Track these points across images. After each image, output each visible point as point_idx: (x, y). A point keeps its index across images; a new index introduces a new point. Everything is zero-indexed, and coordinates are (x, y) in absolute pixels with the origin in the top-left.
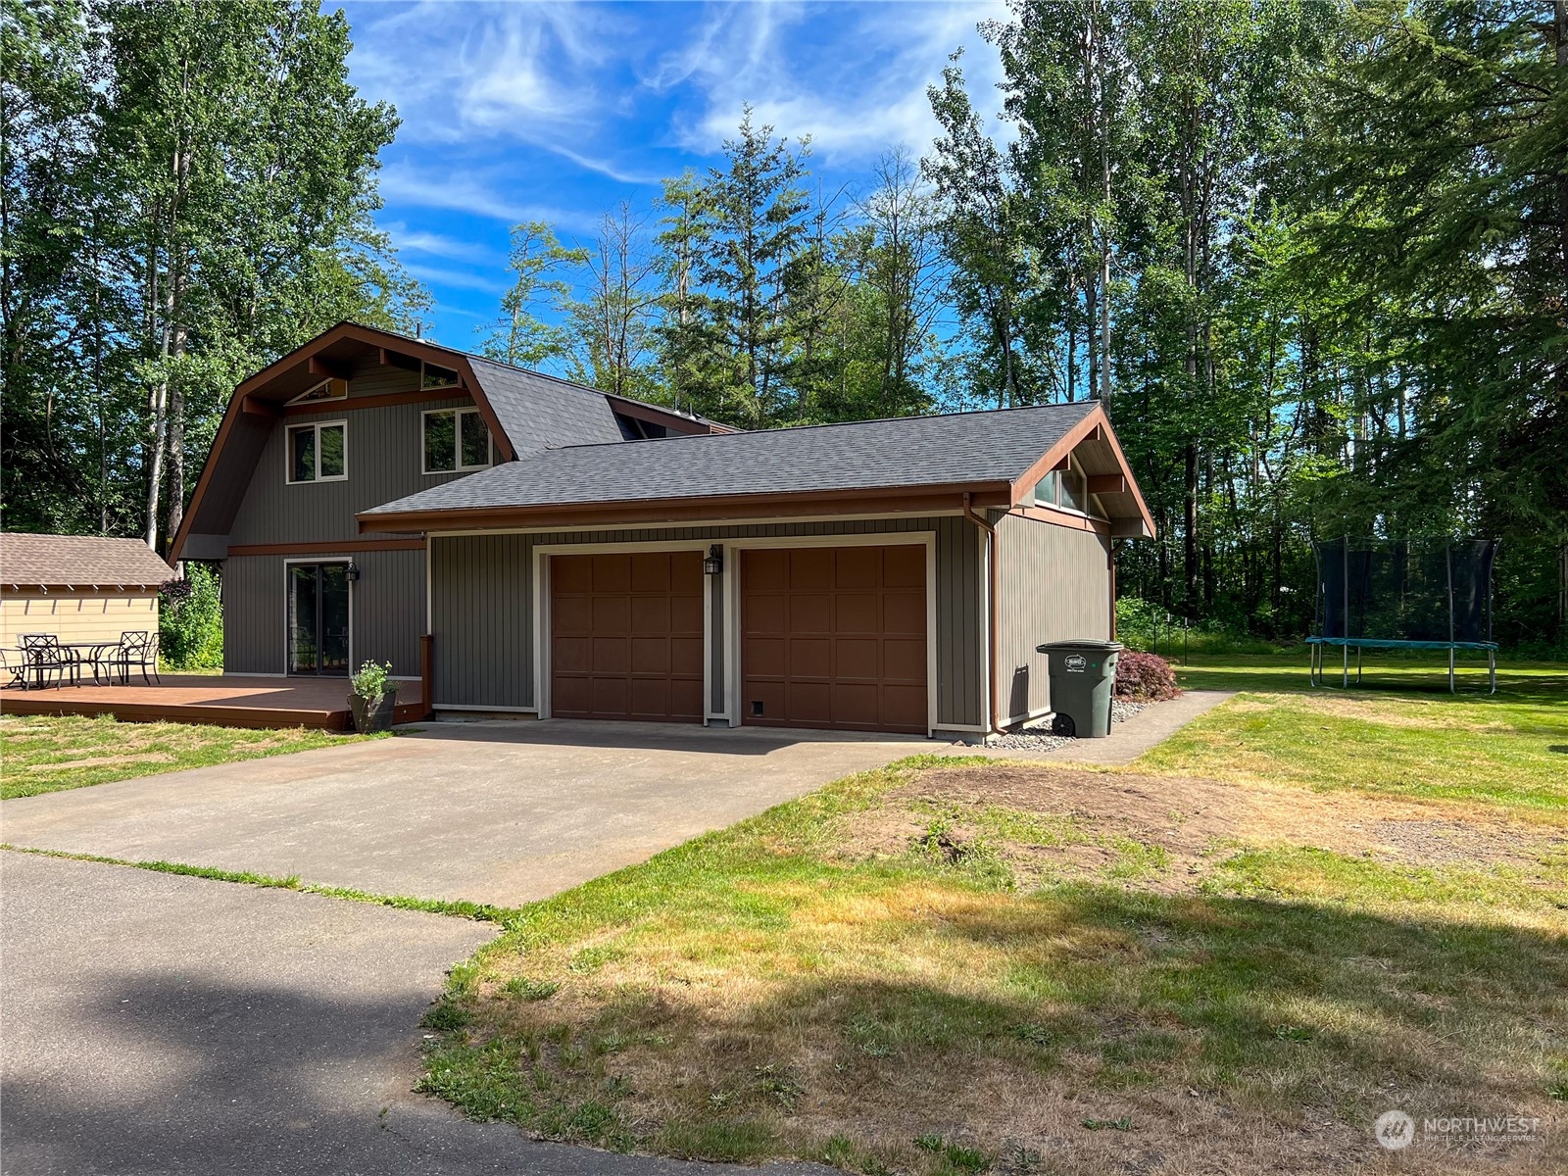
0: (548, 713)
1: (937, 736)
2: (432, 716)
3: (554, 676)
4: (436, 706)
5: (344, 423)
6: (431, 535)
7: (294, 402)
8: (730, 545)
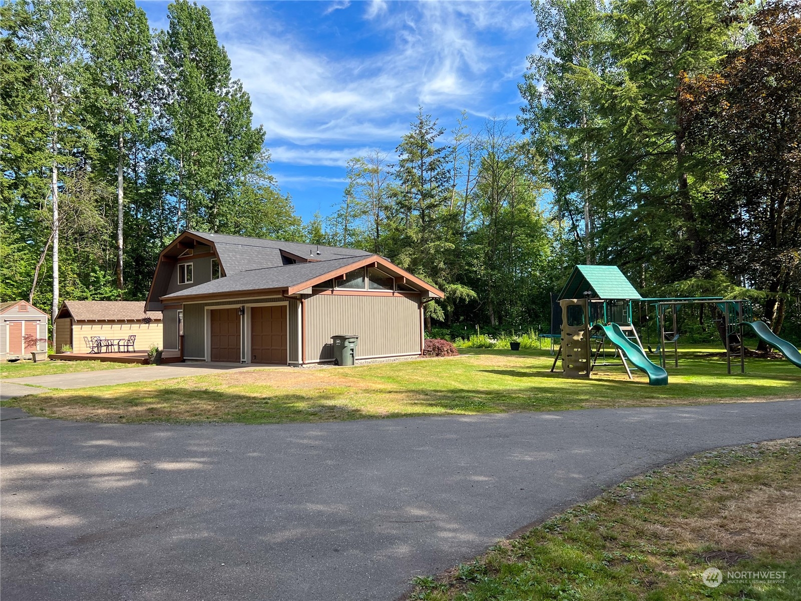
0: (210, 359)
1: (290, 365)
2: (184, 361)
3: (212, 348)
4: (184, 358)
5: (192, 264)
6: (184, 303)
7: (179, 257)
8: (246, 305)
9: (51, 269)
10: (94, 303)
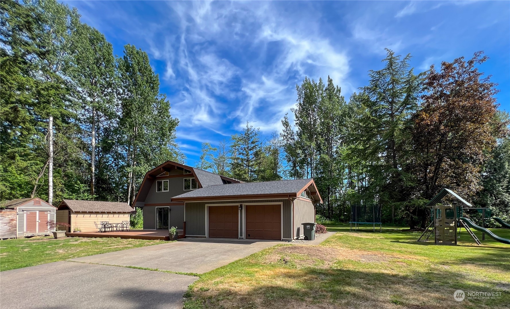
0: (208, 237)
1: (283, 240)
2: (185, 237)
3: (209, 230)
4: (186, 235)
5: (168, 180)
6: (185, 202)
7: (158, 176)
8: (244, 204)
9: (47, 181)
10: (83, 202)
